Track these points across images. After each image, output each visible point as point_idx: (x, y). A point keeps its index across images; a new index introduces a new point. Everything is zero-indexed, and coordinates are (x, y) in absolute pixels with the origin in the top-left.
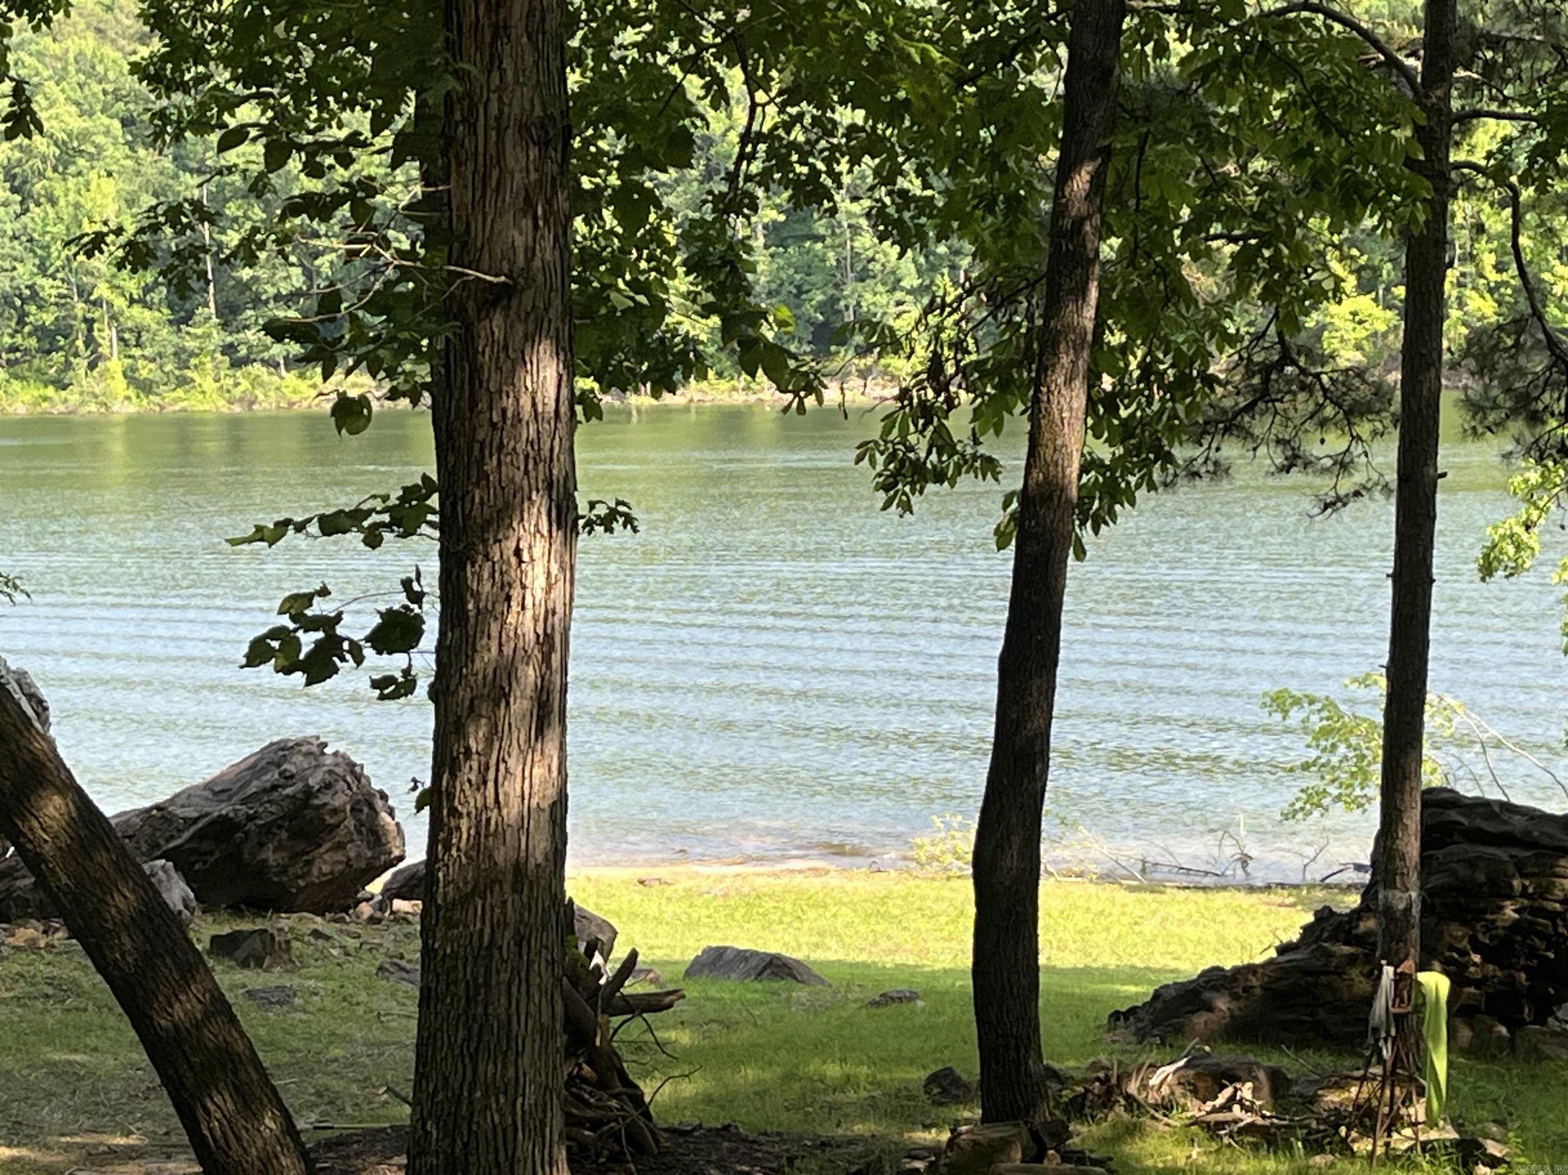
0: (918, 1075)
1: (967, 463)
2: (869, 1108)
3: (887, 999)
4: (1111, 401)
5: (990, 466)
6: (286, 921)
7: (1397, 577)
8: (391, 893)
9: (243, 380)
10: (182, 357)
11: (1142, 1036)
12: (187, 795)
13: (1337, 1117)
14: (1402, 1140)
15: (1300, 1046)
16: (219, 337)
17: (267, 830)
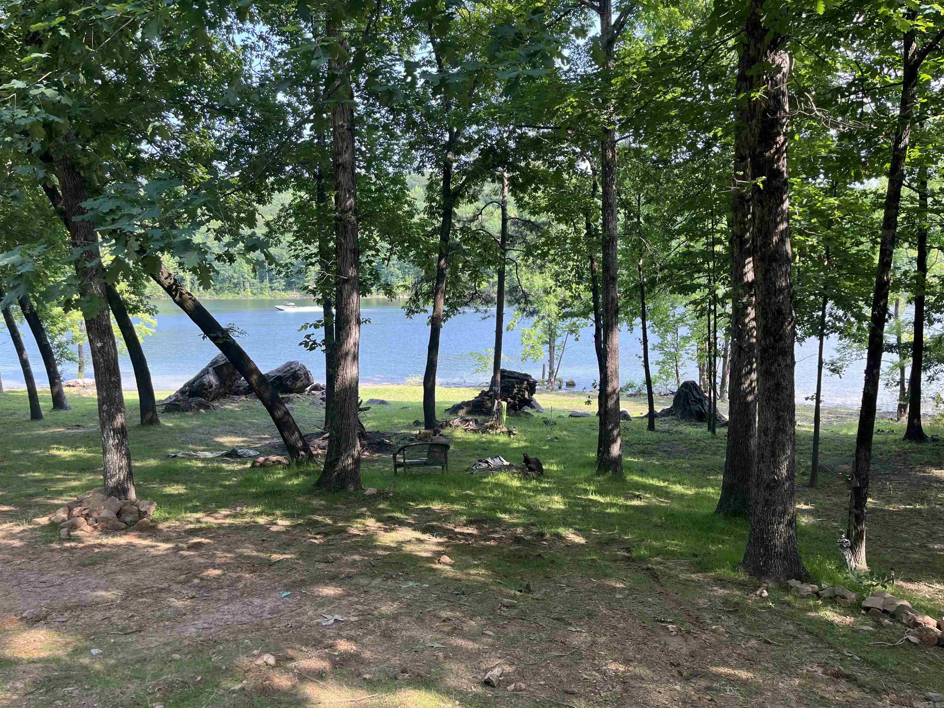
0: (412, 421)
1: (421, 311)
2: (403, 428)
3: (404, 408)
4: (447, 300)
5: (426, 311)
6: (291, 395)
7: (496, 332)
8: (311, 390)
9: (273, 293)
10: (261, 289)
11: (451, 413)
12: (272, 372)
13: (487, 427)
14: (498, 431)
15: (479, 415)
16: (269, 285)
17: (288, 378)
